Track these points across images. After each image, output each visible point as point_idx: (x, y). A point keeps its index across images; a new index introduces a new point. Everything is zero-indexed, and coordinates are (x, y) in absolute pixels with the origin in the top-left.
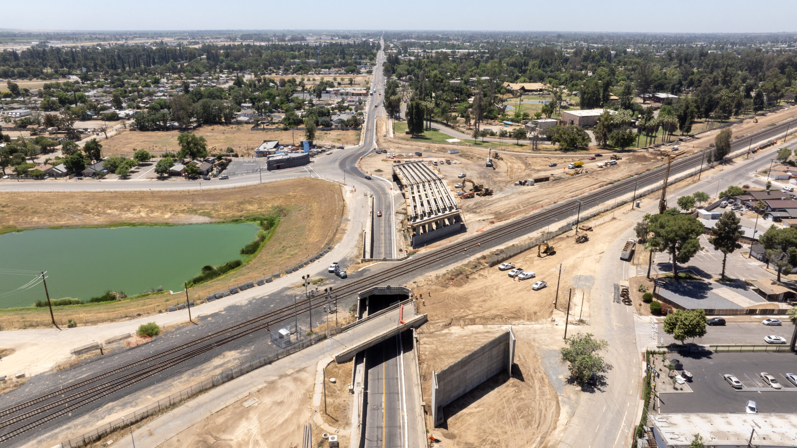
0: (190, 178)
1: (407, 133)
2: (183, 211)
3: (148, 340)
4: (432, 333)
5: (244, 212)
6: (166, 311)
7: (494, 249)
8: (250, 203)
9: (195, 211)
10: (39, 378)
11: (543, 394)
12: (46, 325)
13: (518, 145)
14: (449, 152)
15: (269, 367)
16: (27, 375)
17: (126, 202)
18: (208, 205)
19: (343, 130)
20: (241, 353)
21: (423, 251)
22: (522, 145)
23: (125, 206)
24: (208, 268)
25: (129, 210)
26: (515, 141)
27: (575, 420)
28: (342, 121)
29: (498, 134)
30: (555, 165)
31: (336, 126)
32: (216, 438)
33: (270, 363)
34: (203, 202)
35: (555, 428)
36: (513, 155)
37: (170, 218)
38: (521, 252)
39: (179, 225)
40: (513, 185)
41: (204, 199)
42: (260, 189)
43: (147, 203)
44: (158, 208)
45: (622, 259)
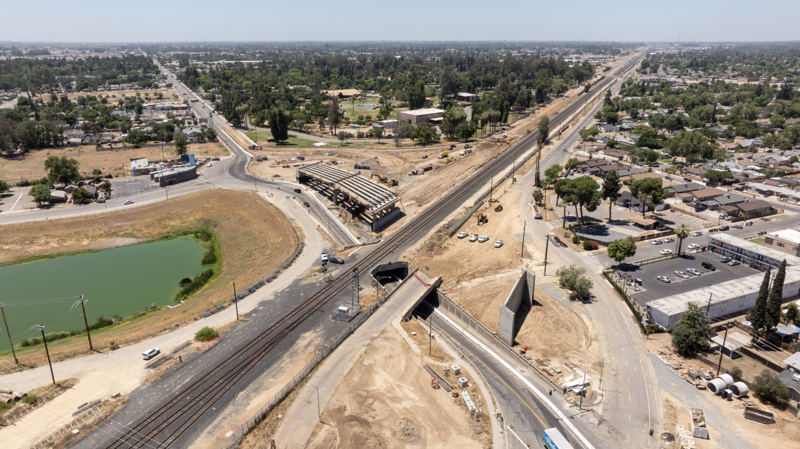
0: (80, 203)
1: (269, 141)
2: (101, 236)
4: (451, 289)
5: (169, 228)
6: (201, 317)
7: (441, 224)
8: (170, 219)
9: (115, 233)
10: (137, 394)
11: (562, 311)
12: (85, 353)
13: (379, 143)
14: (327, 154)
16: (122, 394)
17: (23, 235)
18: (126, 225)
19: (200, 143)
20: (315, 332)
21: (388, 233)
22: (383, 144)
23: (25, 239)
24: (186, 281)
25: (32, 242)
26: (377, 141)
28: (198, 135)
29: (355, 135)
30: (426, 157)
31: (191, 140)
33: (352, 332)
34: (119, 224)
35: (588, 328)
36: (384, 152)
37: (90, 244)
38: (463, 224)
39: (104, 250)
40: (407, 176)
41: (117, 221)
42: (171, 204)
43: (53, 233)
44: (70, 236)
45: (536, 218)
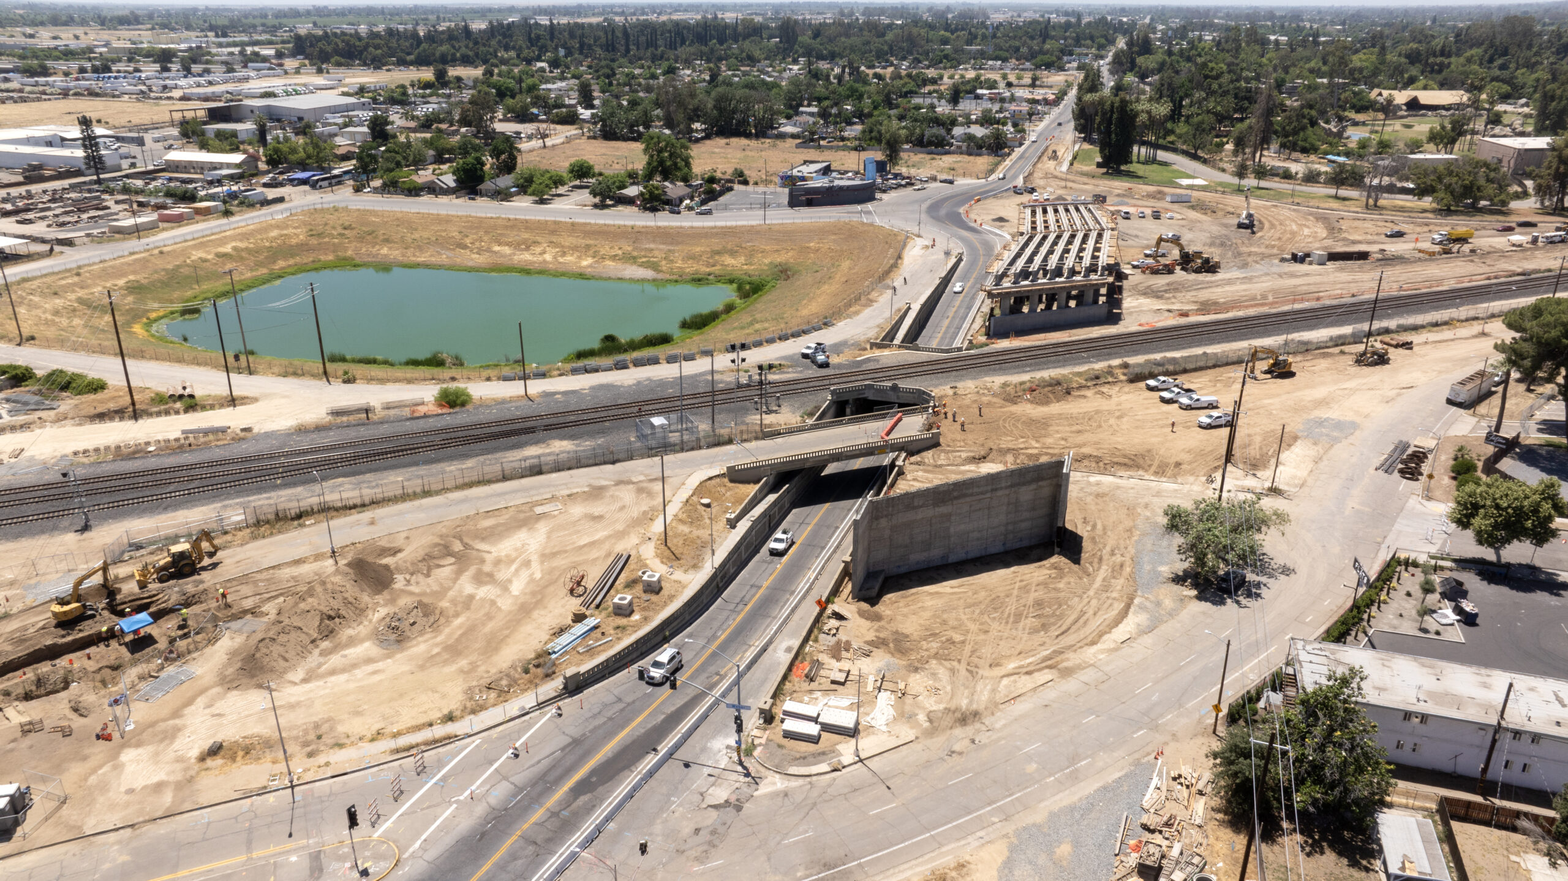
0: (646, 209)
1: (1099, 165)
2: (614, 258)
3: (446, 410)
4: (941, 466)
5: (718, 267)
6: (499, 379)
7: (1158, 356)
8: (733, 253)
9: (634, 258)
10: (268, 435)
11: (1106, 587)
12: (314, 376)
13: (1336, 197)
14: (1168, 199)
15: (609, 467)
16: (256, 430)
17: (526, 236)
18: (658, 250)
19: (970, 154)
20: (577, 445)
22: (1345, 199)
23: (525, 242)
24: (610, 339)
25: (528, 248)
26: (1333, 191)
27: (1148, 640)
28: (970, 138)
29: (1300, 175)
30: (1399, 235)
31: (959, 147)
32: (466, 546)
33: (613, 463)
34: (652, 246)
35: (1093, 643)
36: (1311, 214)
37: (590, 266)
38: (1215, 366)
39: (601, 278)
40: (1276, 261)
41: (654, 241)
42: (758, 232)
43: (561, 240)
44: (575, 248)
45: (1450, 402)
